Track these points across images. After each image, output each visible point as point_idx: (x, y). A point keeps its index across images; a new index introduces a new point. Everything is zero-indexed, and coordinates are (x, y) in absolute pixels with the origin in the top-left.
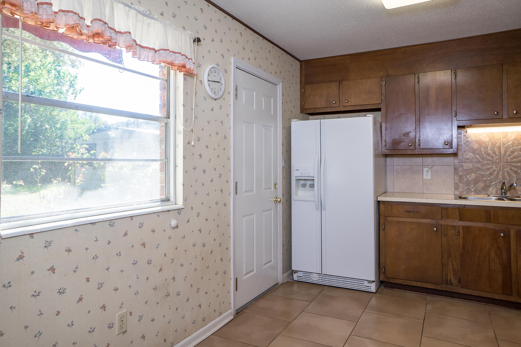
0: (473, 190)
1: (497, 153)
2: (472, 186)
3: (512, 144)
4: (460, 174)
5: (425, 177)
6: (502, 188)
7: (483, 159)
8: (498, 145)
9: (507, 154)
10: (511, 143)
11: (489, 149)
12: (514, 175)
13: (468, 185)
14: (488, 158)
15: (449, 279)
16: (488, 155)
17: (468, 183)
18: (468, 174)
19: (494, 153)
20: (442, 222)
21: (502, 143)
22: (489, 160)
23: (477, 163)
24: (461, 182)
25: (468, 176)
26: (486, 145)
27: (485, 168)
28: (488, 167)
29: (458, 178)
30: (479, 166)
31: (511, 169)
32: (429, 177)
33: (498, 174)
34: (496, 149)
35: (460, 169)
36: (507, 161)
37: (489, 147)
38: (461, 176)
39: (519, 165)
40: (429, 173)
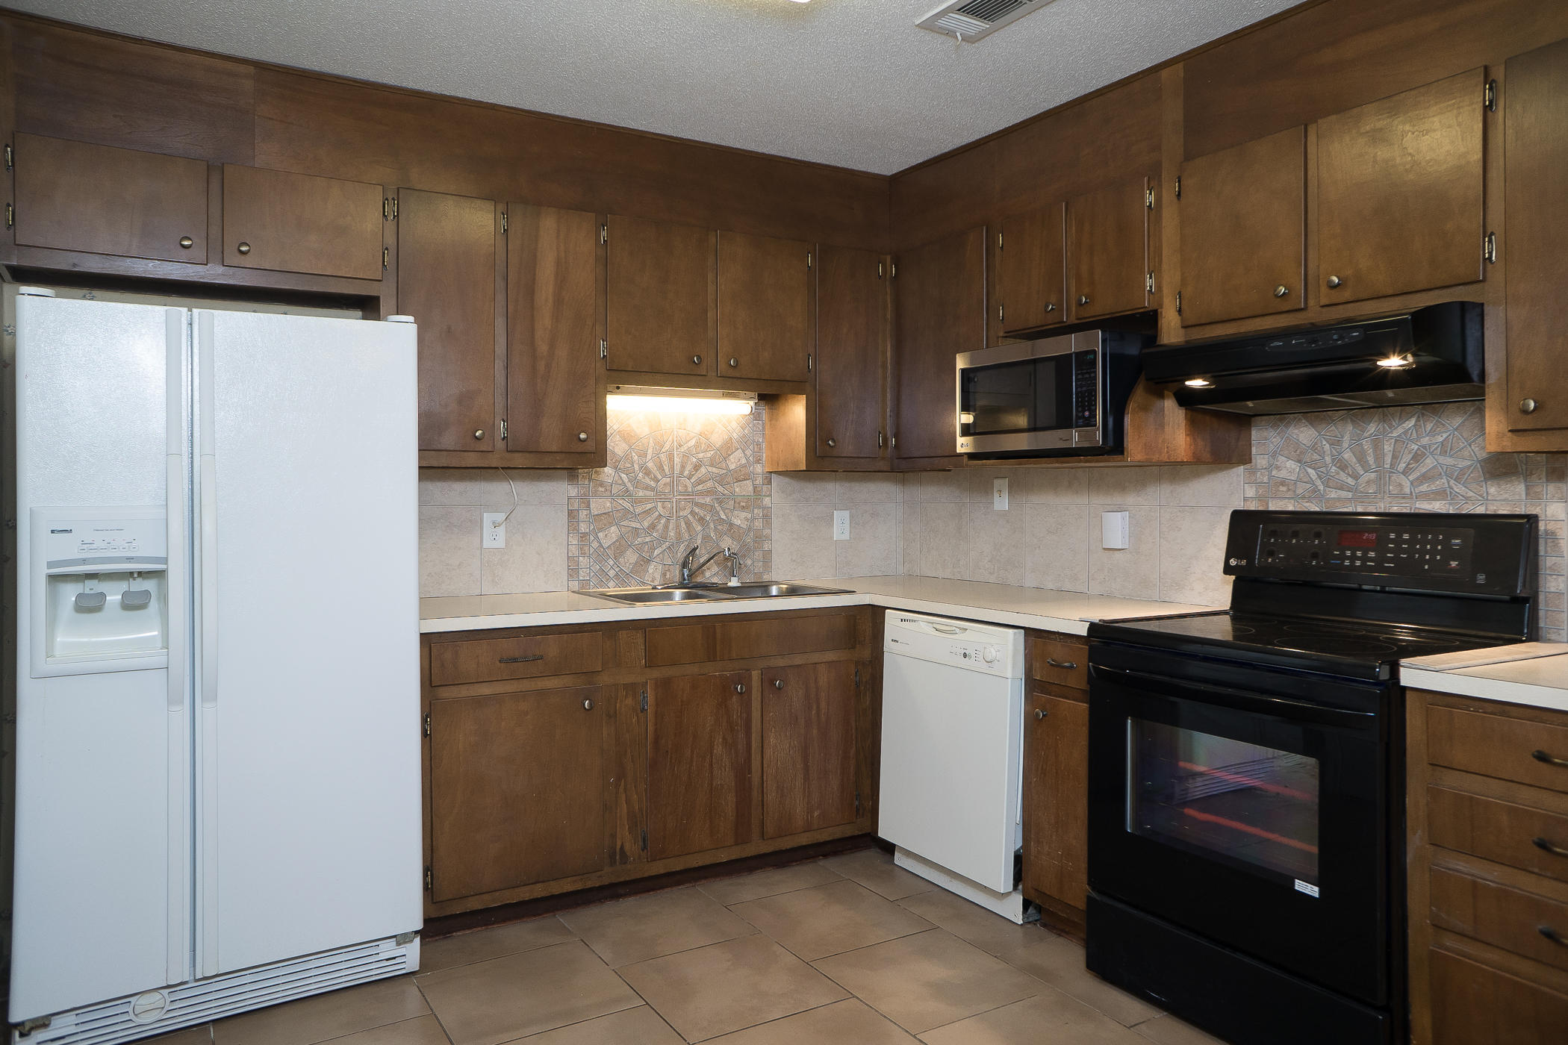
0: (612, 573)
1: (666, 469)
2: (612, 563)
3: (697, 445)
4: (583, 528)
5: (487, 543)
6: (684, 565)
7: (637, 483)
8: (667, 447)
9: (686, 473)
10: (692, 443)
11: (649, 457)
12: (699, 528)
13: (600, 562)
14: (647, 480)
15: (618, 847)
16: (648, 473)
17: (601, 556)
18: (601, 530)
19: (661, 468)
20: (605, 679)
21: (675, 443)
22: (647, 488)
23: (623, 496)
24: (583, 554)
25: (601, 535)
26: (643, 444)
27: (638, 510)
28: (647, 509)
29: (576, 542)
30: (627, 505)
31: (692, 513)
32: (500, 543)
33: (666, 527)
34: (663, 457)
35: (583, 514)
36: (686, 493)
37: (650, 451)
38: (585, 535)
39: (708, 500)
40: (501, 531)
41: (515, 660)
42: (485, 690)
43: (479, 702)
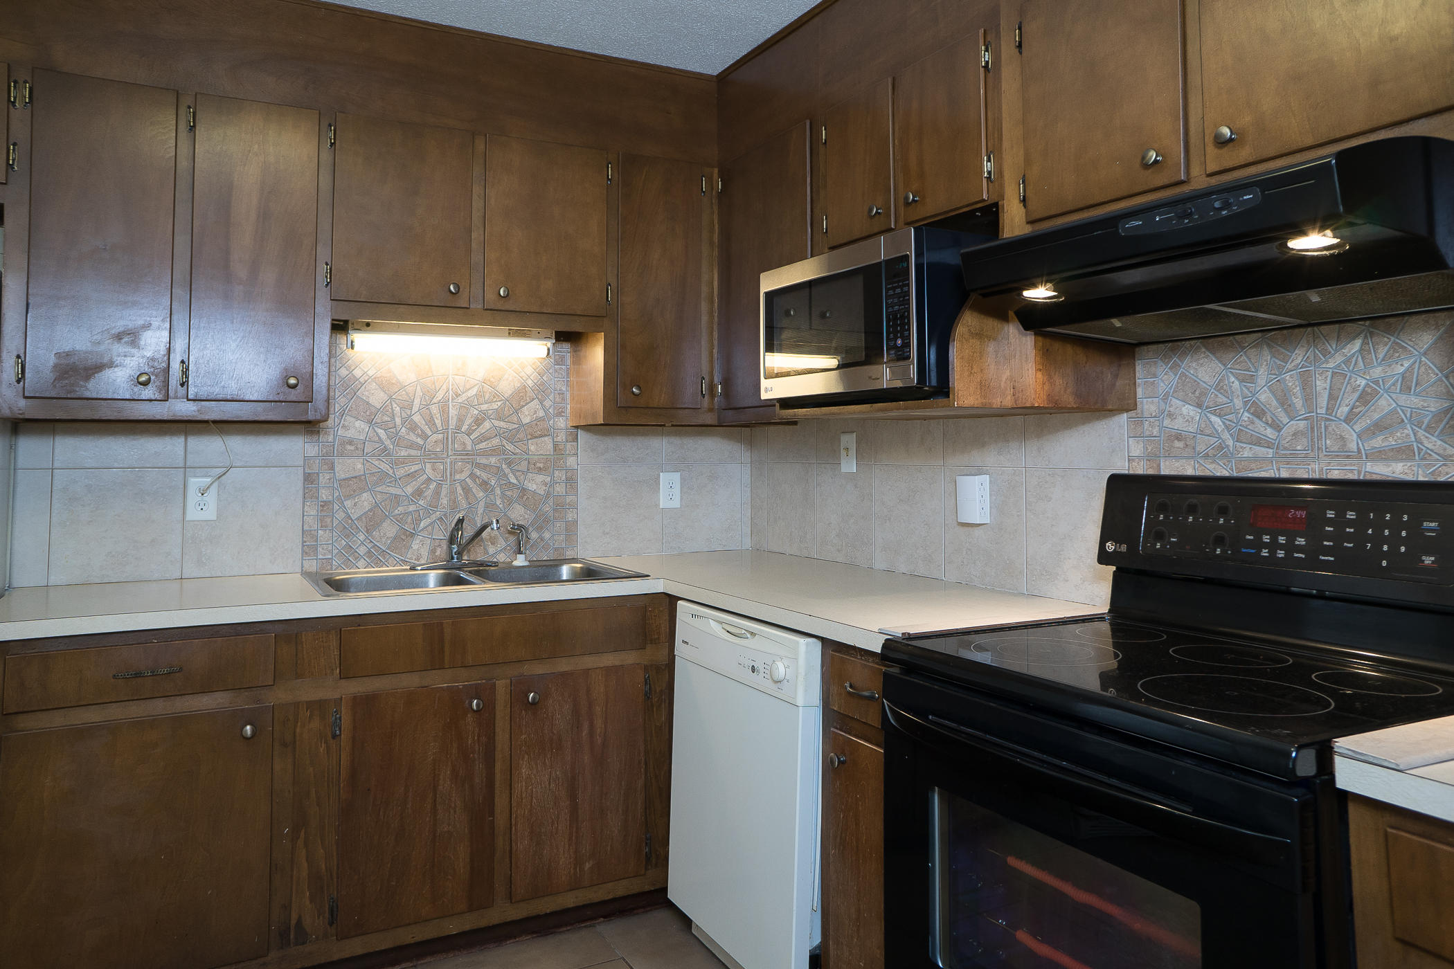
0: (362, 550)
1: (438, 422)
2: (362, 537)
3: (479, 395)
4: (324, 495)
5: (193, 514)
6: (452, 540)
7: (396, 439)
8: (440, 396)
9: (464, 428)
10: (474, 391)
11: (415, 409)
12: (481, 494)
13: (347, 536)
14: (412, 437)
15: (293, 922)
16: (413, 428)
17: (348, 529)
18: (348, 497)
19: (431, 422)
20: (280, 696)
21: (451, 392)
22: (412, 445)
23: (379, 456)
24: (324, 527)
25: (348, 503)
26: (407, 394)
27: (401, 472)
28: (411, 471)
29: (314, 512)
30: (385, 467)
31: (473, 476)
32: (210, 513)
33: (437, 493)
34: (434, 410)
35: (324, 478)
36: (465, 454)
37: (417, 402)
38: (325, 504)
39: (493, 460)
40: (211, 497)
41: (138, 675)
42: (92, 716)
43: (82, 733)
